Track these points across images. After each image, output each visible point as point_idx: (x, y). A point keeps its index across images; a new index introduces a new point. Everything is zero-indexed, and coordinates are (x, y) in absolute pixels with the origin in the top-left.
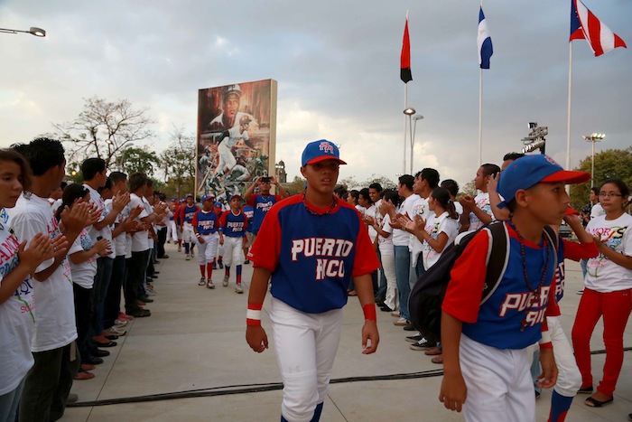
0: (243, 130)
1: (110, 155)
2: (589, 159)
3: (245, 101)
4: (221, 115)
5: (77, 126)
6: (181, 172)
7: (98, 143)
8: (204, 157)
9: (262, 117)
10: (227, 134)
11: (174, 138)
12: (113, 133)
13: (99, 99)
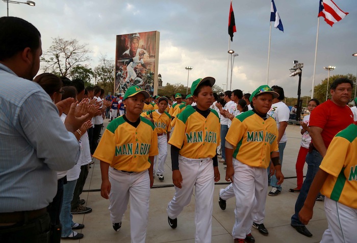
0: (141, 58)
1: (67, 70)
2: (327, 79)
3: (142, 43)
4: (129, 50)
5: (49, 53)
6: (105, 80)
7: (60, 63)
8: (119, 73)
9: (151, 52)
10: (132, 60)
11: (101, 60)
12: (68, 58)
13: (60, 38)
